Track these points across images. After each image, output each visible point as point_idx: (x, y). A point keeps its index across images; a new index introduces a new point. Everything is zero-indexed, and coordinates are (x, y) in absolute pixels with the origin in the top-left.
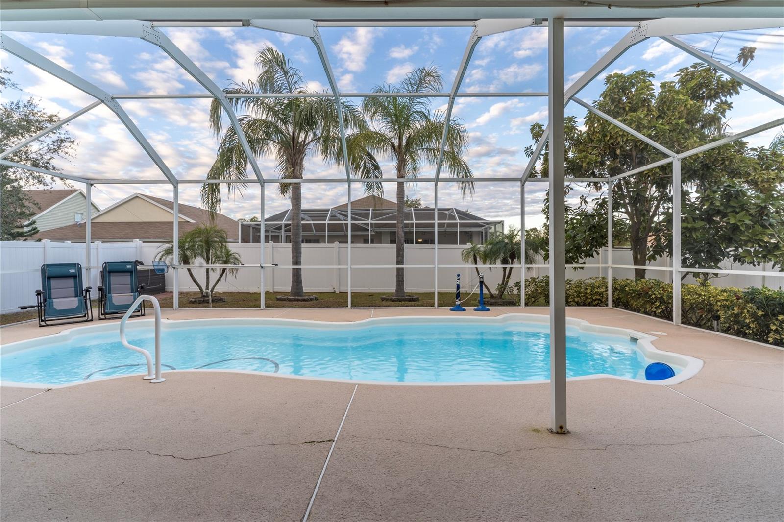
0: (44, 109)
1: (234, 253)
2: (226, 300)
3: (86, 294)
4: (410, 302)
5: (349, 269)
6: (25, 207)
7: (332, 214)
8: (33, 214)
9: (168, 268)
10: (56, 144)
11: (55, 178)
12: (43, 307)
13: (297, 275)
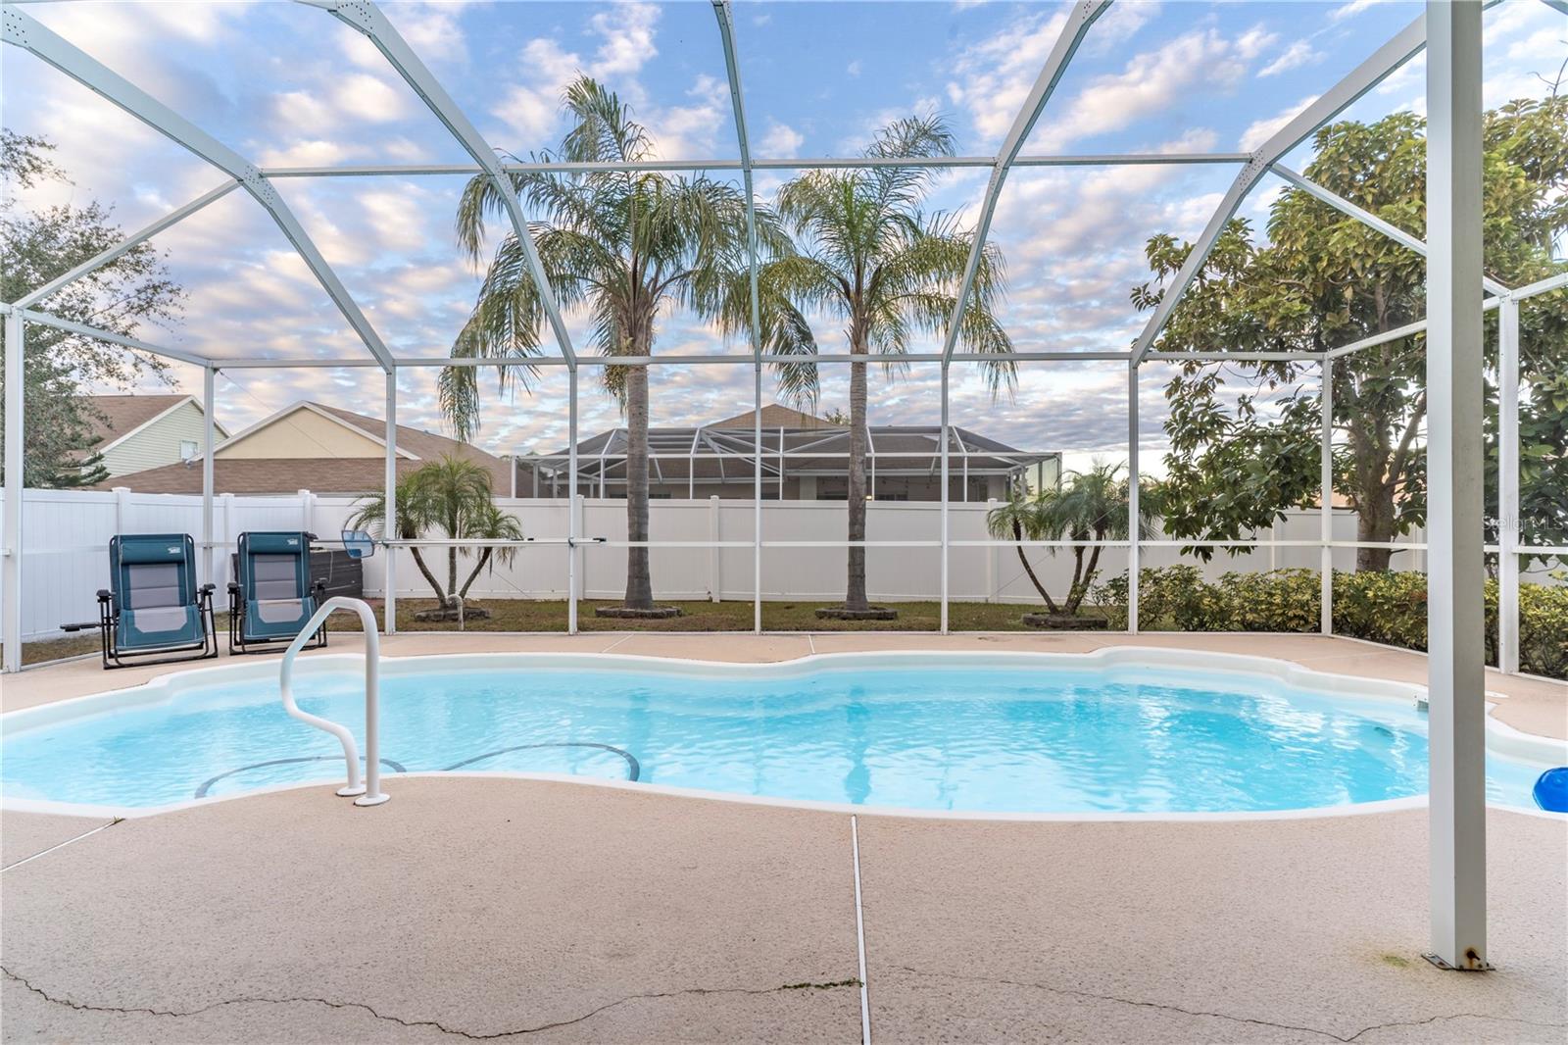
0: (119, 226)
1: (507, 517)
2: (490, 616)
3: (203, 599)
4: (882, 622)
5: (758, 549)
6: (80, 423)
7: (701, 440)
8: (97, 441)
9: (373, 545)
10: (143, 296)
11: (141, 366)
12: (112, 627)
13: (638, 562)
